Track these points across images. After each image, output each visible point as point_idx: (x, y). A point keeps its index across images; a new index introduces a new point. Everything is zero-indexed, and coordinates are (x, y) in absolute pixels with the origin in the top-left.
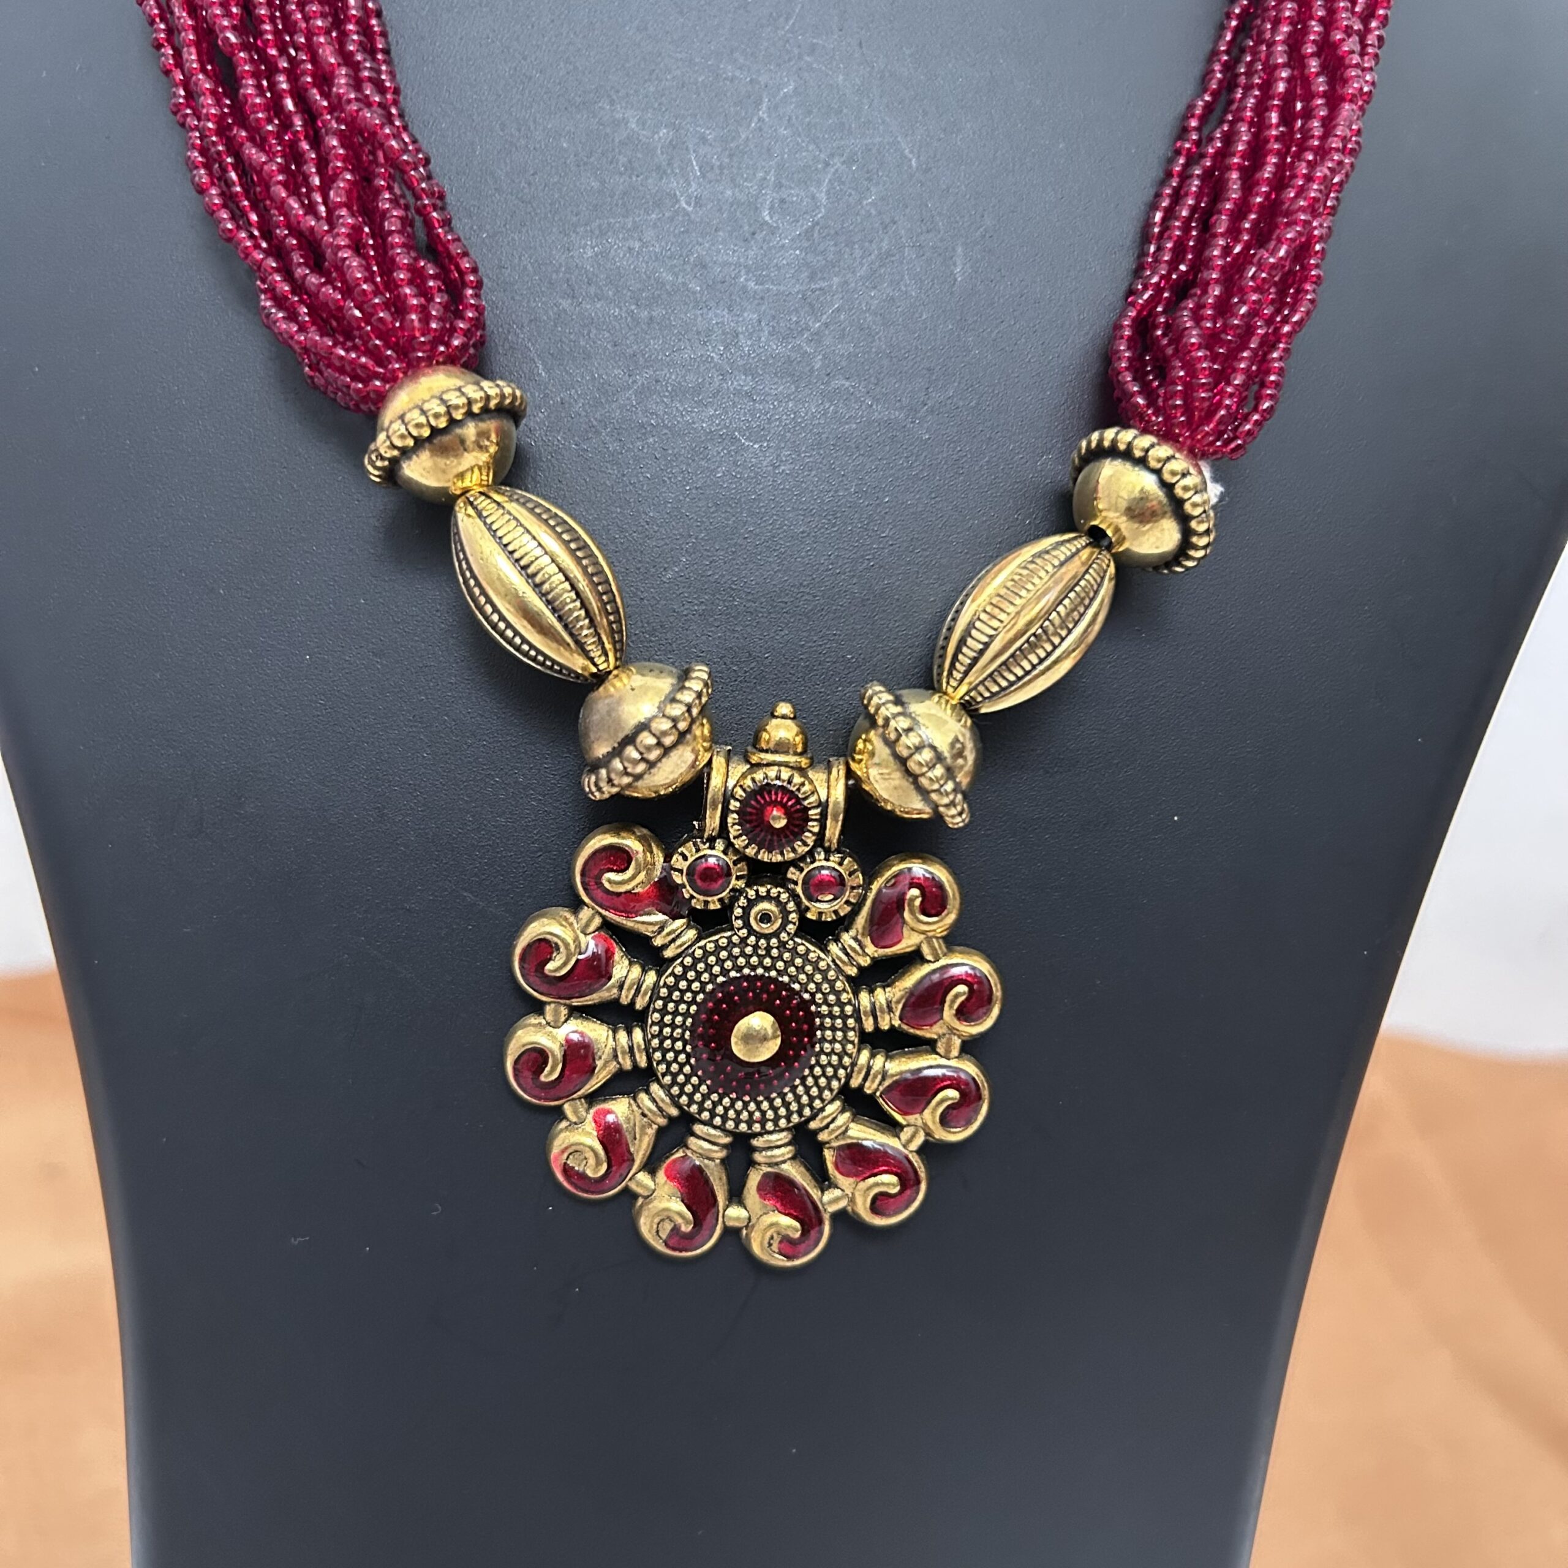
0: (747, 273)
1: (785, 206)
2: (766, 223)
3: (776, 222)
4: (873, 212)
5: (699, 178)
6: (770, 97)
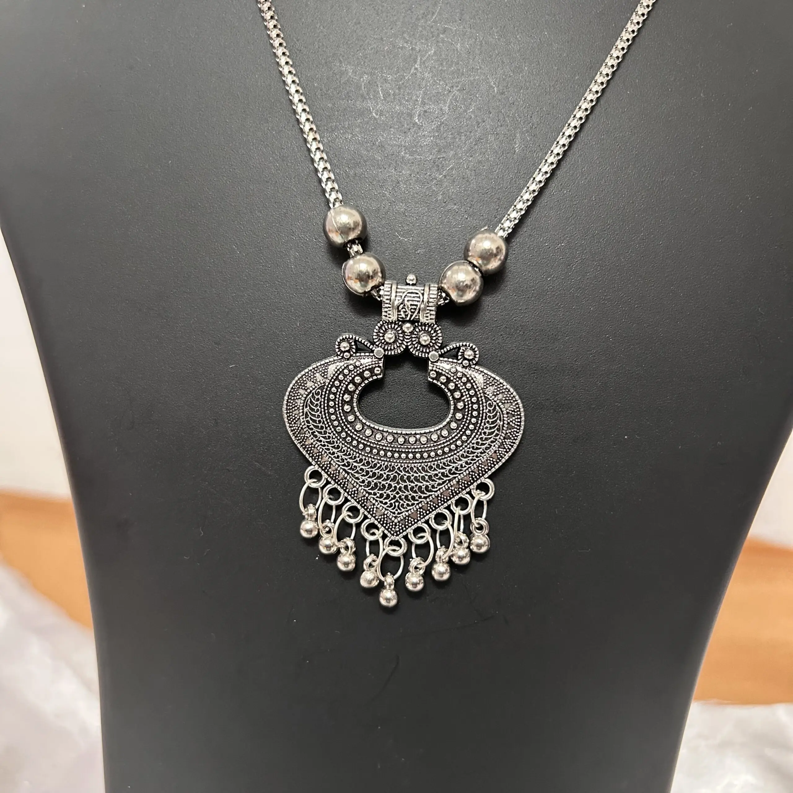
0: (405, 150)
1: (426, 114)
2: (416, 123)
4: (473, 116)
5: (382, 100)
6: (422, 56)
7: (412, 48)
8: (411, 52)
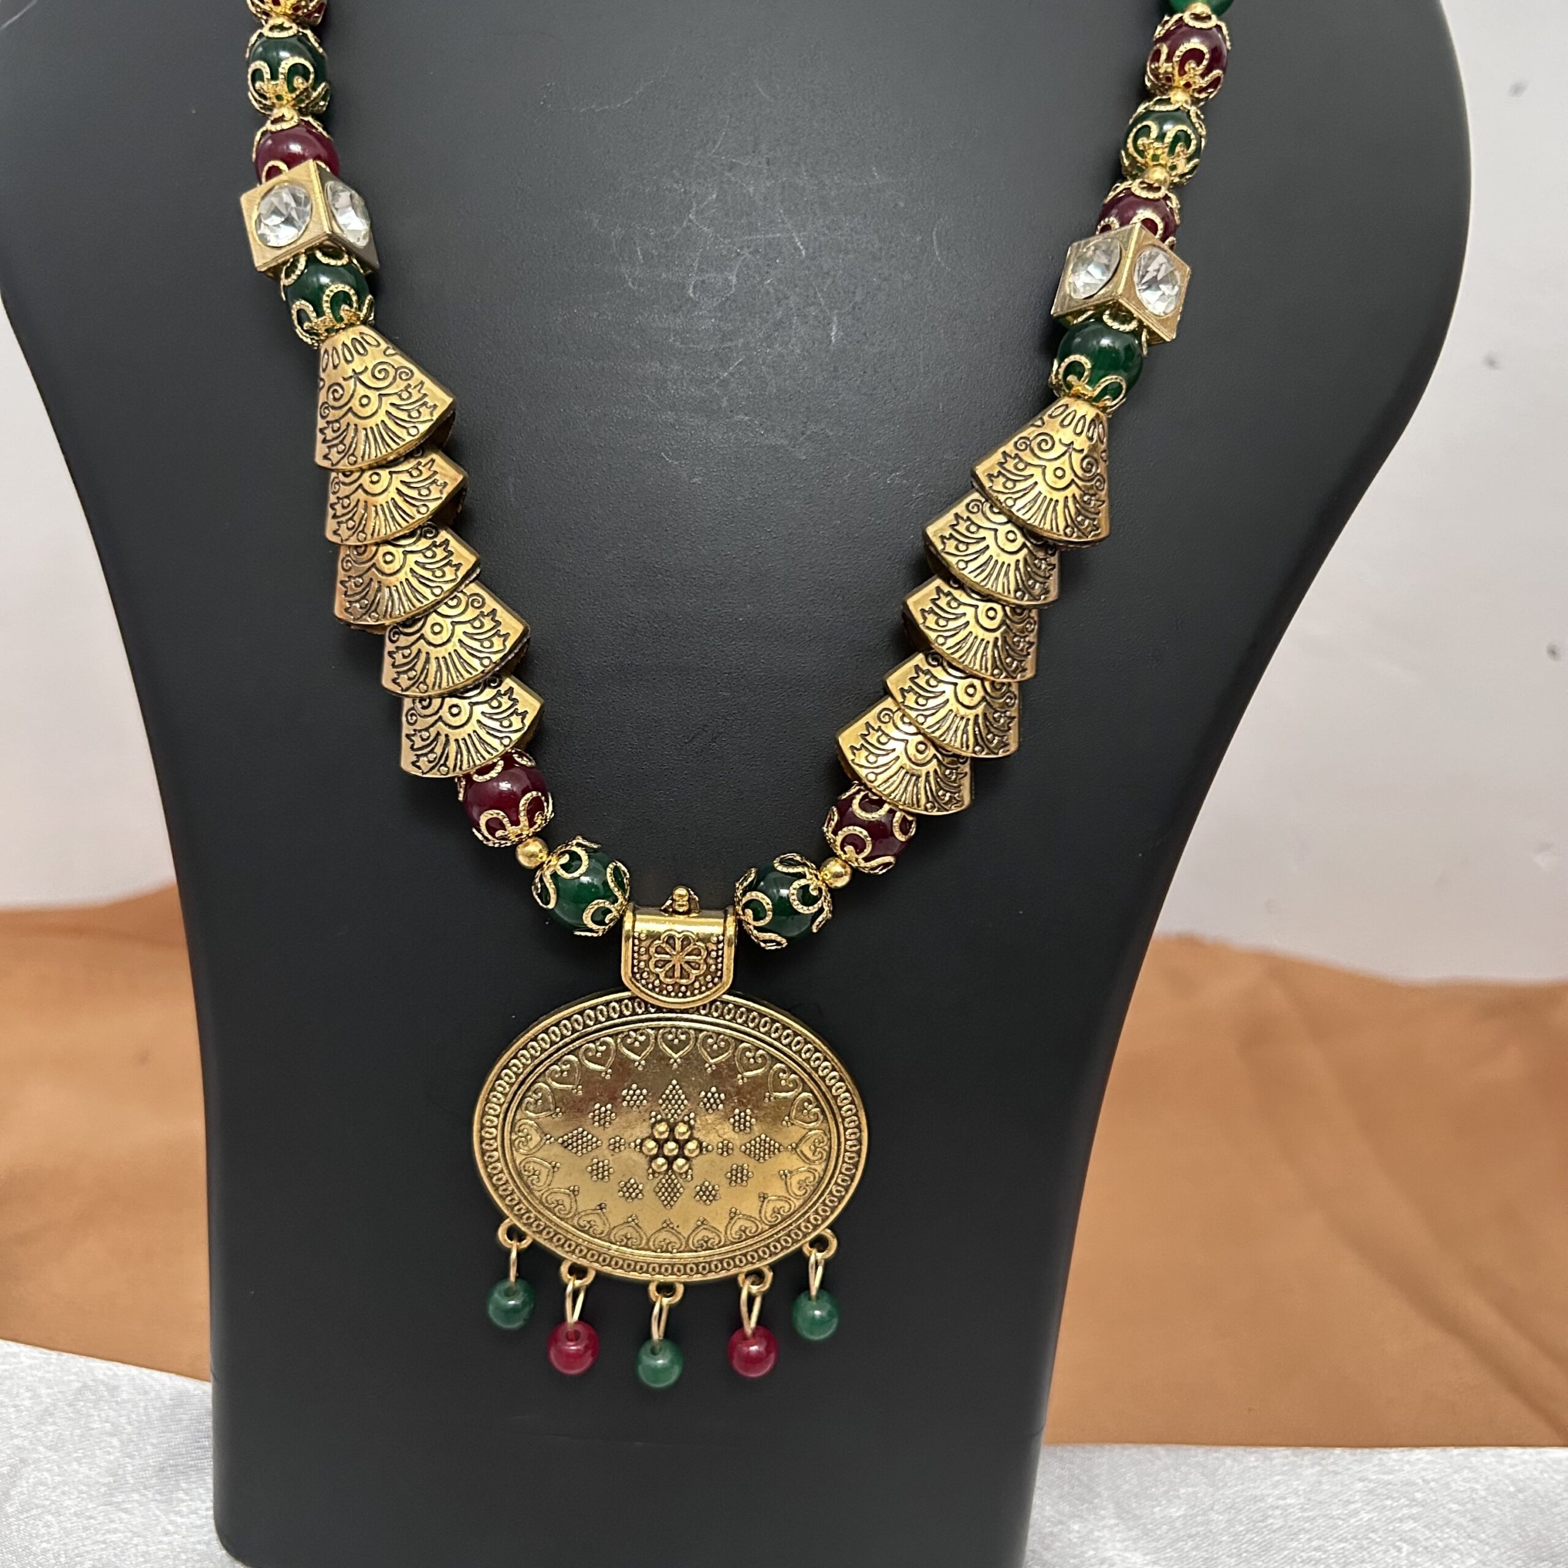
0: (674, 336)
1: (704, 286)
2: (691, 298)
3: (699, 298)
4: (772, 291)
5: (642, 265)
6: (699, 203)
7: (685, 192)
8: (683, 196)
